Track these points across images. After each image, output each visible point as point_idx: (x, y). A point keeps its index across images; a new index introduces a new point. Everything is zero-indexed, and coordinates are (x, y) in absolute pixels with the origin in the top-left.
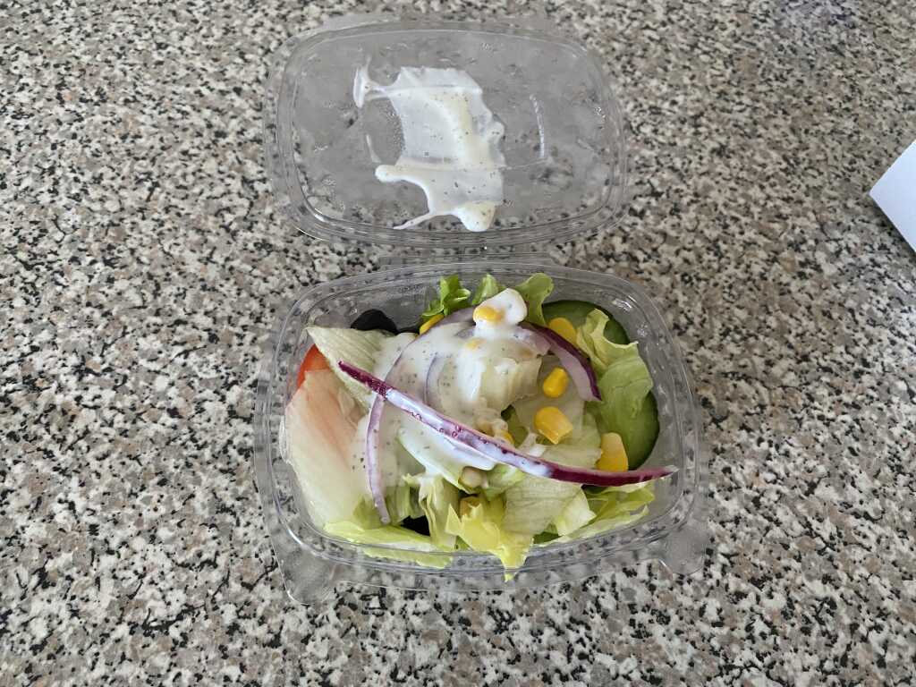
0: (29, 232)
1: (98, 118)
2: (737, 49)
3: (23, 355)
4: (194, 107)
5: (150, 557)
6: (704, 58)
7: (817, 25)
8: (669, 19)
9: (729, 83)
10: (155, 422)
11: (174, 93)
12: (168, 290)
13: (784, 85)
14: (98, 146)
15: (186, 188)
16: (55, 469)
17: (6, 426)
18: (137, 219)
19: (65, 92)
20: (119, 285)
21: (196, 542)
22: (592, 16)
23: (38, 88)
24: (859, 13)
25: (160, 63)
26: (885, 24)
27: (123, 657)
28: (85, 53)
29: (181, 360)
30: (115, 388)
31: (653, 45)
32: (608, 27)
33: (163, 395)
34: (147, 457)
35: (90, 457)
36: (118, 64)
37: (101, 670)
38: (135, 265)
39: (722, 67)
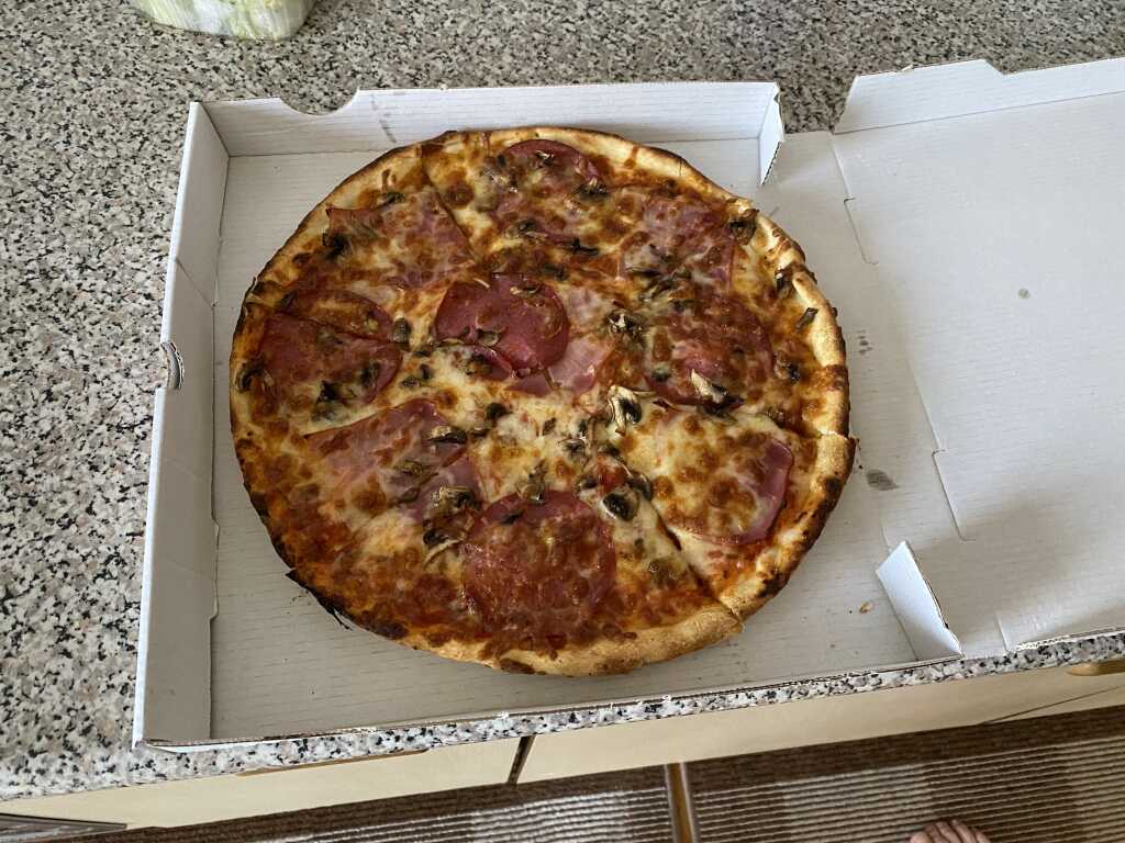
0: (48, 171)
1: (104, 89)
2: (641, 40)
3: (40, 255)
4: (180, 81)
5: (125, 386)
6: (611, 47)
7: (718, 20)
8: (588, 15)
9: (627, 67)
10: (134, 302)
11: (165, 70)
12: (149, 214)
13: (675, 70)
14: (103, 110)
15: (169, 142)
16: (61, 330)
17: (27, 301)
18: (130, 164)
19: (79, 68)
20: (113, 210)
21: (157, 378)
22: (520, 11)
23: (57, 65)
24: (759, 10)
25: (156, 46)
26: (780, 20)
27: (102, 444)
28: (96, 38)
29: (157, 262)
30: (106, 279)
31: (568, 35)
32: (532, 21)
33: (142, 285)
34: (126, 325)
35: (86, 323)
36: (122, 47)
37: (86, 450)
38: (127, 196)
39: (625, 55)
